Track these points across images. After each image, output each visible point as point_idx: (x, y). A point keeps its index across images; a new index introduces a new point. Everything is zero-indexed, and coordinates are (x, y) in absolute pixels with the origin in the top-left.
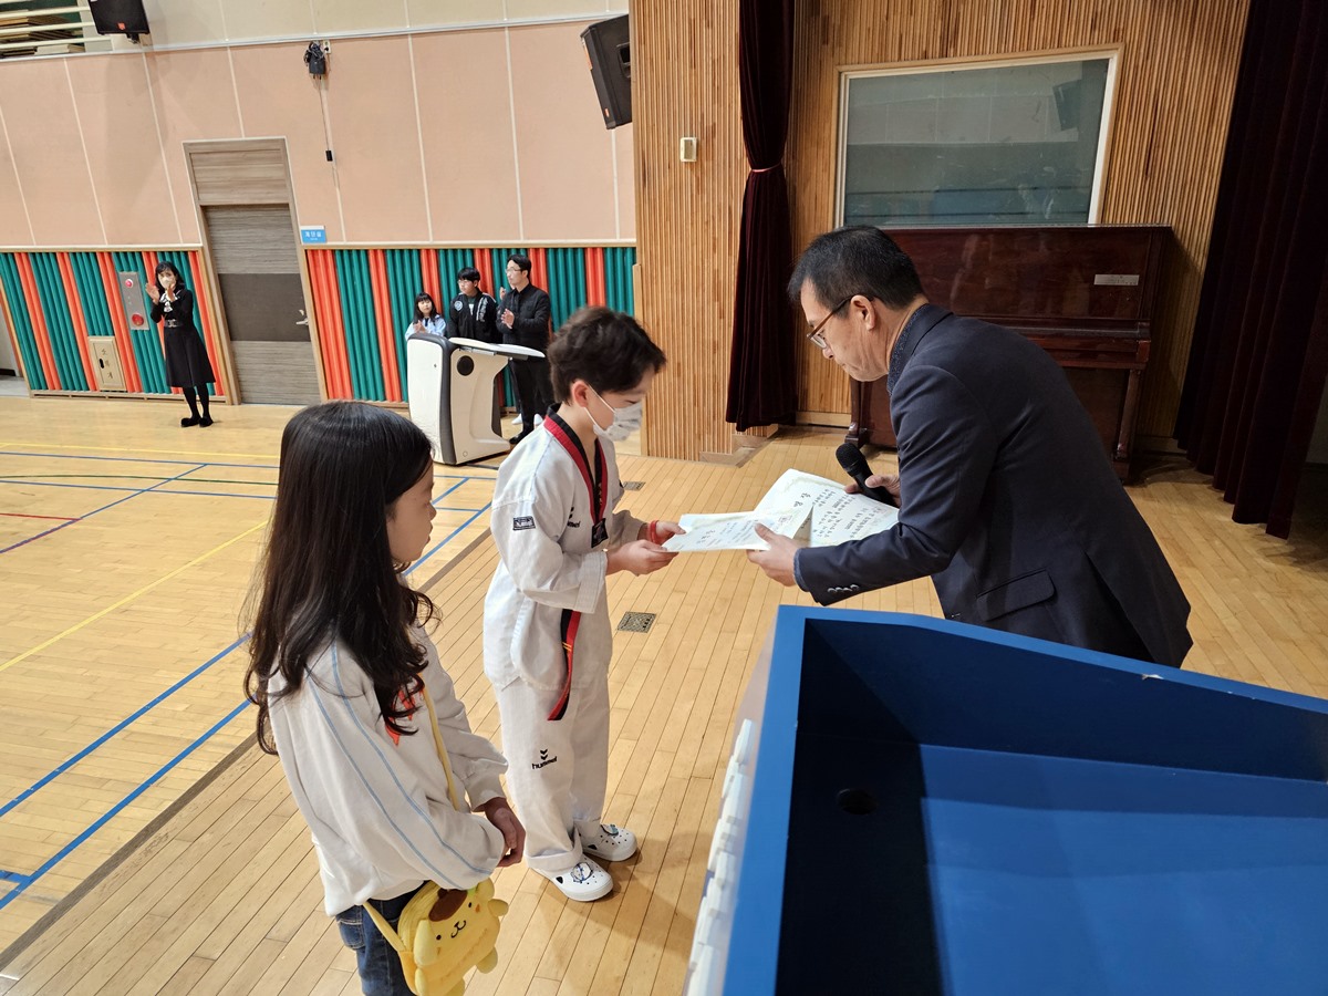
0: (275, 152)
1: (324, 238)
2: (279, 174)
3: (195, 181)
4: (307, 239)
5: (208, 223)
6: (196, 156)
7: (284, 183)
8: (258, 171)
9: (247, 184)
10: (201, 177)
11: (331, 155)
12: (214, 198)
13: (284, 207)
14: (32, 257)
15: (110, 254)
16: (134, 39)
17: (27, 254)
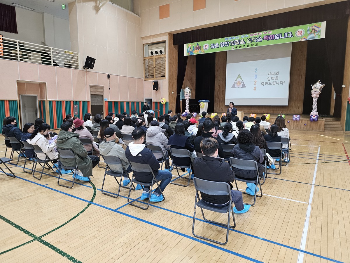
0: (102, 87)
1: (107, 100)
2: (102, 91)
3: (90, 90)
4: (105, 100)
5: (91, 97)
6: (91, 87)
7: (103, 92)
8: (99, 90)
9: (98, 91)
10: (91, 90)
11: (110, 89)
12: (93, 93)
13: (103, 95)
14: (57, 102)
15: (74, 101)
16: (84, 69)
17: (56, 101)
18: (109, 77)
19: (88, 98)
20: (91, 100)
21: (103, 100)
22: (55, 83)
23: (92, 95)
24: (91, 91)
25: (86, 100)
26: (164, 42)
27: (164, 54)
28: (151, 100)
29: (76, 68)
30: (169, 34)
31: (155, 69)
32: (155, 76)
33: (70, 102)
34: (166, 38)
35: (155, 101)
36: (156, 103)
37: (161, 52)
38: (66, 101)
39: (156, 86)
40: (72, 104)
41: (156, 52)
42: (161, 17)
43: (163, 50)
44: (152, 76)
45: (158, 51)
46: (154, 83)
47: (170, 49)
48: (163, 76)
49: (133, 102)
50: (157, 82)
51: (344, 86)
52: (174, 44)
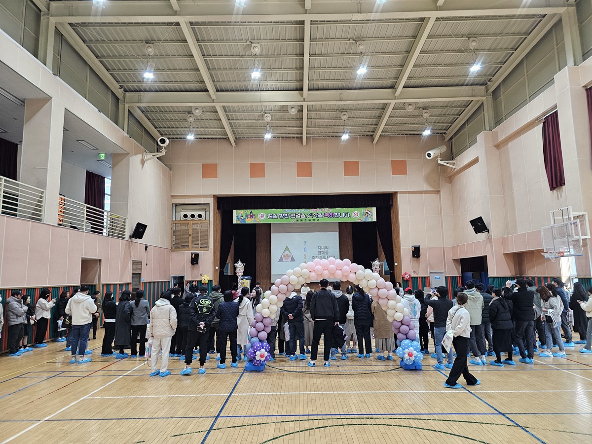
0: (141, 263)
1: (143, 280)
2: (141, 267)
5: (132, 277)
7: (141, 269)
8: (139, 267)
9: (138, 269)
10: (133, 267)
11: (147, 265)
12: (134, 272)
13: (140, 274)
15: (120, 284)
16: (130, 238)
17: (107, 285)
18: (146, 248)
19: (129, 280)
20: (132, 281)
21: (140, 281)
22: (108, 259)
23: (133, 274)
24: (133, 269)
25: (129, 282)
26: (208, 204)
27: (204, 219)
28: (183, 278)
29: (121, 237)
30: (214, 196)
31: (190, 238)
32: (190, 244)
33: (117, 285)
34: (211, 201)
35: (190, 279)
37: (200, 216)
38: (115, 284)
39: (195, 260)
40: (118, 288)
41: (193, 216)
42: (205, 176)
43: (203, 214)
44: (185, 247)
45: (196, 214)
46: (194, 255)
47: (215, 214)
48: (206, 247)
49: (162, 282)
50: (198, 254)
51: (396, 264)
52: (218, 208)
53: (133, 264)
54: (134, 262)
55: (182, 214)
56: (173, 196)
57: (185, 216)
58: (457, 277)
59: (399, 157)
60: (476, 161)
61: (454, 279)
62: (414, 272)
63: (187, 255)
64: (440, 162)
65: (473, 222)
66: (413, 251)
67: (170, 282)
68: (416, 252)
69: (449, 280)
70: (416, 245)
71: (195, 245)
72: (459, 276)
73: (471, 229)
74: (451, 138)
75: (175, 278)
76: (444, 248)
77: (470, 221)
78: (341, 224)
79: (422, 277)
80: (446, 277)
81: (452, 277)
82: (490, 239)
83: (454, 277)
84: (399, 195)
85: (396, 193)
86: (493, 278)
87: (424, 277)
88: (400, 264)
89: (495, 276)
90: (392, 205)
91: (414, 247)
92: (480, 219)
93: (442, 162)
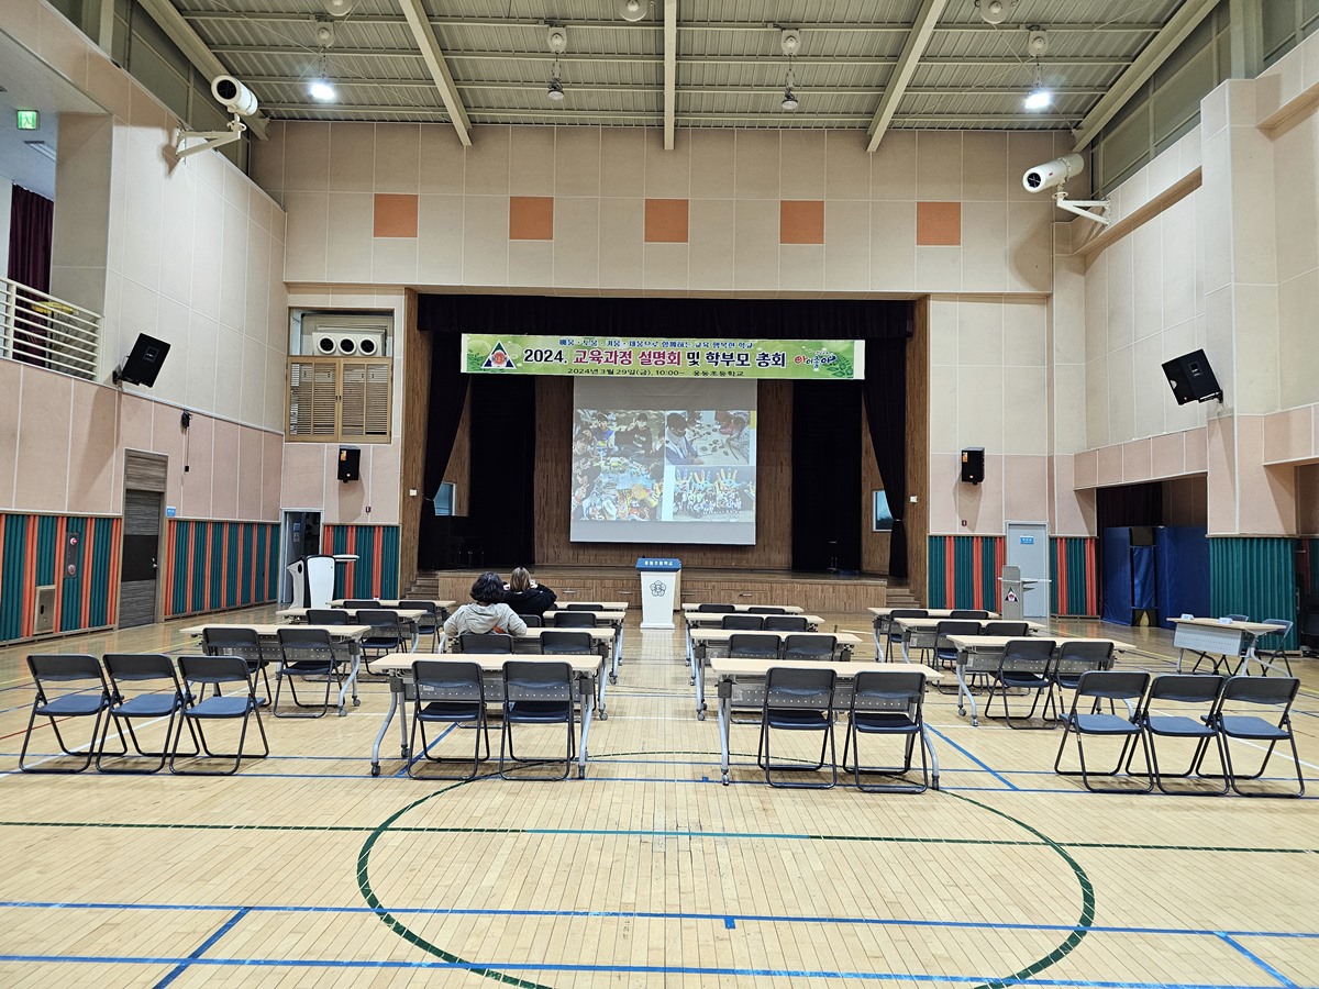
0: (162, 462)
1: (174, 514)
2: (163, 475)
3: (125, 473)
4: (168, 514)
5: (127, 501)
7: (163, 481)
8: (156, 472)
9: (149, 478)
10: (131, 471)
11: (187, 469)
12: (134, 485)
13: (161, 495)
14: (9, 518)
15: (68, 518)
16: (115, 381)
17: (7, 515)
18: (185, 420)
19: (114, 506)
20: (126, 513)
21: (160, 514)
22: (14, 436)
23: (128, 491)
24: (128, 477)
25: (111, 514)
26: (389, 313)
27: (380, 353)
28: (318, 515)
29: (84, 376)
30: (410, 291)
31: (339, 406)
32: (339, 423)
33: (55, 518)
34: (398, 304)
35: (337, 521)
36: (340, 529)
37: (367, 346)
38: (43, 517)
39: (349, 468)
40: (62, 528)
41: (347, 345)
42: (382, 228)
43: (376, 339)
44: (324, 429)
45: (357, 340)
46: (345, 453)
47: (409, 340)
48: (382, 433)
49: (248, 525)
50: (359, 451)
51: (913, 499)
52: (421, 327)
53: (127, 462)
54: (132, 457)
55: (318, 337)
56: (289, 286)
57: (326, 344)
58: (1085, 539)
59: (938, 194)
60: (1194, 182)
61: (1074, 543)
62: (964, 523)
63: (328, 454)
64: (1062, 204)
65: (1173, 369)
66: (963, 463)
67: (279, 525)
68: (973, 467)
69: (1061, 549)
70: (975, 446)
71: (351, 428)
72: (1091, 539)
73: (1165, 388)
74: (1093, 143)
75: (294, 517)
76: (1051, 459)
77: (1163, 365)
78: (763, 385)
79: (986, 539)
80: (1053, 540)
81: (1071, 539)
82: (1225, 423)
83: (1075, 539)
84: (933, 305)
85: (925, 297)
86: (1226, 540)
87: (991, 537)
88: (923, 500)
89: (1236, 532)
90: (910, 335)
91: (969, 452)
92: (1198, 358)
93: (1070, 206)
